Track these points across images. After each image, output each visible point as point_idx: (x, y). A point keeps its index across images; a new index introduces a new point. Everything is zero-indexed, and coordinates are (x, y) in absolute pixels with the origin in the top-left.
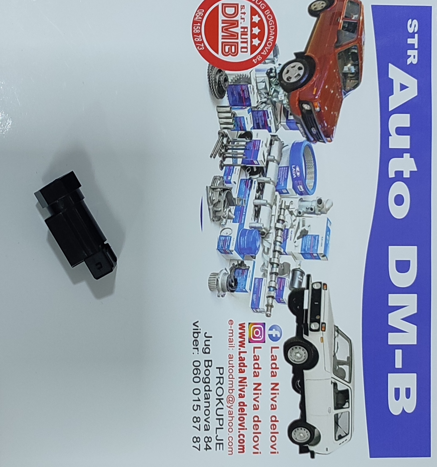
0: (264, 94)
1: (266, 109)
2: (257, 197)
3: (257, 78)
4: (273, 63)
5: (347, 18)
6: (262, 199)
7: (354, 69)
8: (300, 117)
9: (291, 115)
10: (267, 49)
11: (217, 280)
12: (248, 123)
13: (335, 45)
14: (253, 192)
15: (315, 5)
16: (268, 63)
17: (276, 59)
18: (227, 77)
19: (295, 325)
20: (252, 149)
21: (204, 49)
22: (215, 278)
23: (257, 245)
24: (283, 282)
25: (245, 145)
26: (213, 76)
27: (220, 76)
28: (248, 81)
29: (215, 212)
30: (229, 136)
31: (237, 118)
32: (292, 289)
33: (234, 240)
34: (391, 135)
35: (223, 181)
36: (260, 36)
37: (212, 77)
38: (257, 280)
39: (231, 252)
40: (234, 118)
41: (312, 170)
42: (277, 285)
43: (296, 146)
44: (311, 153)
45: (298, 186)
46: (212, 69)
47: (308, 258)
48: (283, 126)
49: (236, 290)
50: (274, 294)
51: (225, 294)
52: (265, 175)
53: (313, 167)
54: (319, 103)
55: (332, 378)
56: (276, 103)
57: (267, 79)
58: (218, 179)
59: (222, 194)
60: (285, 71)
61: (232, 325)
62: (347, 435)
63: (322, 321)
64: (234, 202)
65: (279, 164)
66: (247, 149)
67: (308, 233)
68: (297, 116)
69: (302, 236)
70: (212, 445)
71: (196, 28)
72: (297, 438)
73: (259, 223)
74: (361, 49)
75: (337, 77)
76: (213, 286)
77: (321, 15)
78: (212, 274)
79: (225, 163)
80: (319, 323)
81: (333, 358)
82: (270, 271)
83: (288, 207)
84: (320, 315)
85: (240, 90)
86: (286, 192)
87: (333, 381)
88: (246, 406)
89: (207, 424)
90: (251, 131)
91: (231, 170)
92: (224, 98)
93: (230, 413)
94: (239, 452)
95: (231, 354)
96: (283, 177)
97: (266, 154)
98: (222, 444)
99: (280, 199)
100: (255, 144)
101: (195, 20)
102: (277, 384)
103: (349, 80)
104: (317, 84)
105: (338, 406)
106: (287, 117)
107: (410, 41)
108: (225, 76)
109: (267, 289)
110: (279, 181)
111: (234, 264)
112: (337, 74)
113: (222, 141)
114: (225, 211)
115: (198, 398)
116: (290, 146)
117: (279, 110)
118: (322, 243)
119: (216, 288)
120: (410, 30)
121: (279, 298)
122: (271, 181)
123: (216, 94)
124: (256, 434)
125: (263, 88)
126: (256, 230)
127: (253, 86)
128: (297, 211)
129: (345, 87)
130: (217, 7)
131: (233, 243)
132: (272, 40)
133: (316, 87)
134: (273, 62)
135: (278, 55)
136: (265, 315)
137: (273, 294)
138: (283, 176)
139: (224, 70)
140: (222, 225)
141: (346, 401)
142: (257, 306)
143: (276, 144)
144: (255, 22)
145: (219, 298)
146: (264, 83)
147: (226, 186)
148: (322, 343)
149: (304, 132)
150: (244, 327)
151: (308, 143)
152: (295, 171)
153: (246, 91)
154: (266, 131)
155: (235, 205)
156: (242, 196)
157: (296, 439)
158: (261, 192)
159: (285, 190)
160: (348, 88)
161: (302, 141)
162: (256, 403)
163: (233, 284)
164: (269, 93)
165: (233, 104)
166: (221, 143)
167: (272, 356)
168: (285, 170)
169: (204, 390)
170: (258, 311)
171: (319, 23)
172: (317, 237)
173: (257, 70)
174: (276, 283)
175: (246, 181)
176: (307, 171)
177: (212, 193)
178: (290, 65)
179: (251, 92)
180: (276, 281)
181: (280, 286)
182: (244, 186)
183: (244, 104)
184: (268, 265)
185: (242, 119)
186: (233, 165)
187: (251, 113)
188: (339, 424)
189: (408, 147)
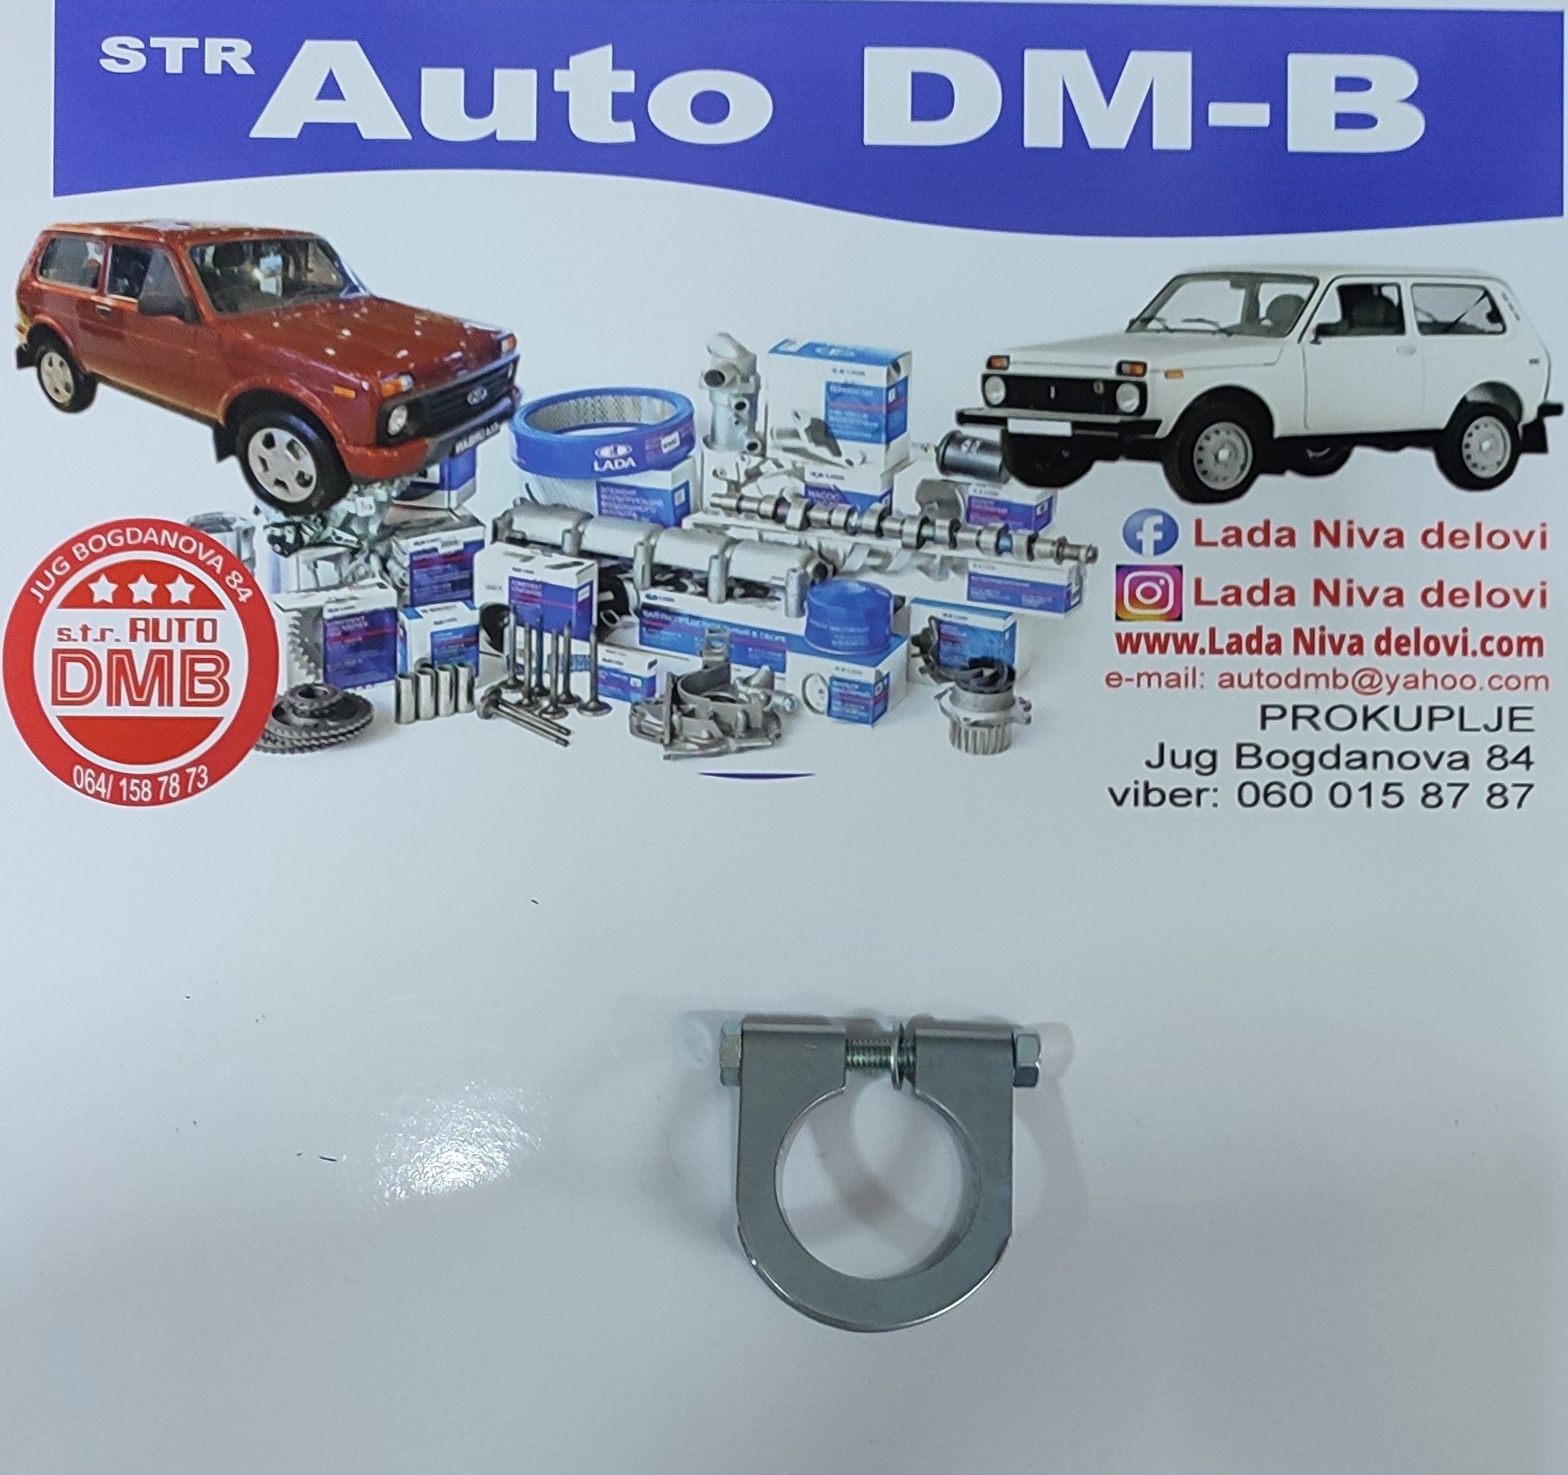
0: (354, 564)
1: (407, 557)
2: (700, 589)
3: (302, 587)
4: (250, 532)
5: (99, 282)
6: (707, 573)
7: (272, 254)
8: (431, 443)
9: (425, 475)
11: (976, 724)
12: (454, 620)
13: (191, 323)
14: (684, 602)
15: (57, 391)
16: (253, 552)
17: (239, 524)
18: (298, 688)
19: (1123, 466)
20: (538, 607)
21: (204, 767)
22: (967, 733)
23: (858, 592)
24: (983, 505)
25: (528, 629)
26: (296, 735)
27: (295, 712)
28: (310, 617)
29: (750, 730)
30: (496, 683)
31: (437, 654)
32: (1005, 473)
33: (843, 670)
35: (648, 702)
36: (162, 575)
37: (299, 740)
38: (974, 592)
39: (880, 678)
40: (436, 667)
41: (609, 403)
42: (992, 524)
43: (531, 457)
44: (553, 408)
46: (273, 738)
47: (901, 418)
48: (462, 499)
49: (1010, 662)
50: (1021, 535)
51: (1021, 698)
52: (629, 563)
53: (598, 397)
54: (384, 376)
55: (1300, 339)
56: (387, 523)
57: (303, 555)
58: (639, 721)
59: (691, 706)
60: (277, 492)
61: (1125, 677)
62: (1487, 293)
63: (1111, 374)
64: (715, 668)
65: (589, 517)
66: (541, 624)
67: (820, 421)
68: (430, 452)
69: (830, 441)
70: (1514, 744)
71: (134, 794)
72: (1499, 458)
73: (787, 583)
74: (203, 235)
75: (298, 315)
76: (992, 739)
77: (89, 367)
78: (953, 743)
79: (586, 697)
80: (1118, 383)
81: (1234, 336)
82: (947, 546)
83: (733, 486)
84: (1089, 382)
85: (343, 643)
86: (682, 491)
87: (1313, 337)
88: (1388, 631)
89: (1445, 760)
90: (481, 608)
91: (609, 677)
92: (369, 699)
93: (1413, 683)
94: (1541, 653)
95: (1220, 680)
96: (633, 501)
97: (558, 559)
98: (1512, 710)
99: (706, 512)
100: (524, 594)
101: (108, 797)
102: (1320, 527)
103: (306, 276)
104: (319, 386)
105: (1390, 319)
106: (433, 487)
108: (297, 695)
109: (1006, 557)
110: (648, 514)
111: (922, 670)
112: (289, 317)
113: (514, 707)
114: (745, 699)
115: (1361, 790)
116: (529, 477)
117: (407, 515)
118: (854, 373)
119: (1001, 729)
121: (1033, 518)
122: (646, 543)
123: (358, 725)
124: (1482, 596)
125: (335, 568)
126: (808, 594)
127: (328, 602)
128: (746, 456)
129: (331, 289)
130: (64, 720)
132: (176, 535)
133: (332, 389)
134: (248, 533)
135: (227, 516)
136: (1089, 567)
137: (1020, 538)
138: (630, 503)
139: (276, 697)
140: (792, 706)
141: (1376, 297)
142: (1061, 592)
143: (525, 524)
144: (115, 594)
145: (1032, 721)
146: (320, 563)
147: (663, 693)
148: (1186, 374)
149: (483, 431)
150: (1129, 636)
151: (517, 416)
152: (612, 461)
153: (345, 624)
154: (478, 558)
155: (723, 664)
157: (1499, 464)
158: (682, 577)
159: (676, 494)
160: (334, 277)
161: (513, 436)
162: (1381, 596)
163: (988, 672)
164: (350, 548)
165: (388, 667)
166: (521, 711)
167: (1225, 541)
168: (608, 493)
169: (1334, 770)
170: (1078, 587)
171: (118, 375)
172: (832, 388)
173: (277, 589)
174: (986, 527)
175: (648, 626)
176: (611, 421)
177: (687, 741)
178: (259, 474)
179: (347, 608)
180: (979, 528)
181: (996, 514)
182: (663, 632)
183: (387, 631)
184: (927, 555)
185: (439, 640)
186: (593, 669)
187: (419, 609)
188: (1452, 319)
189: (532, 74)
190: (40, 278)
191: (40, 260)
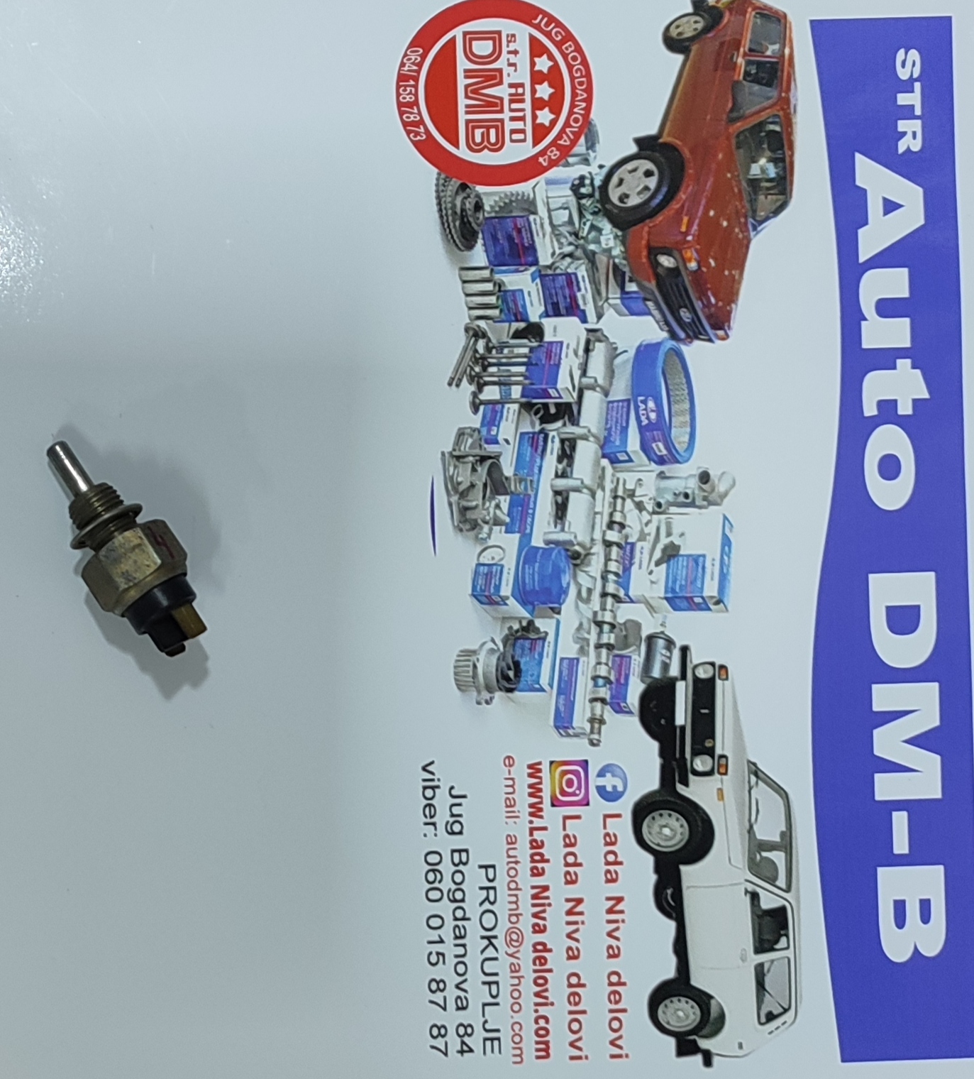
0: (568, 235)
1: (574, 271)
2: (560, 473)
3: (550, 200)
4: (587, 163)
5: (753, 53)
6: (571, 477)
8: (652, 285)
9: (631, 280)
10: (571, 132)
11: (475, 667)
12: (532, 305)
13: (728, 117)
14: (550, 462)
15: (678, 27)
16: (573, 165)
17: (592, 154)
18: (481, 200)
19: (657, 762)
20: (543, 362)
21: (424, 137)
22: (469, 660)
23: (563, 582)
24: (626, 666)
25: (528, 355)
26: (449, 199)
27: (465, 198)
28: (530, 206)
29: (464, 510)
30: (490, 334)
31: (508, 294)
32: (649, 681)
33: (509, 573)
34: (865, 319)
35: (480, 439)
36: (554, 104)
37: (445, 202)
38: (565, 663)
39: (504, 600)
40: (499, 294)
41: (685, 405)
42: (613, 672)
43: (646, 353)
44: (680, 367)
45: (653, 443)
46: (446, 184)
47: (682, 607)
48: (614, 307)
49: (519, 688)
50: (606, 693)
51: (494, 697)
52: (576, 422)
53: (688, 397)
54: (697, 251)
55: (748, 881)
56: (597, 256)
57: (572, 200)
58: (468, 434)
59: (479, 469)
60: (615, 180)
61: (512, 769)
62: (786, 1011)
63: (718, 751)
64: (506, 485)
65: (606, 394)
66: (532, 364)
67: (679, 550)
68: (646, 284)
69: (666, 558)
70: (475, 1042)
71: (405, 90)
72: (672, 1023)
73: (566, 532)
74: (788, 123)
75: (736, 190)
76: (465, 679)
77: (694, 48)
78: (462, 651)
79: (483, 397)
80: (713, 757)
81: (748, 835)
82: (596, 642)
83: (631, 493)
84: (713, 737)
85: (513, 229)
86: (626, 458)
87: (749, 889)
89: (462, 994)
90: (541, 323)
91: (496, 412)
92: (475, 249)
93: (515, 969)
94: (538, 1057)
95: (512, 834)
96: (619, 425)
97: (577, 374)
98: (498, 1039)
99: (613, 475)
100: (551, 351)
101: (401, 72)
102: (619, 900)
103: (762, 194)
104: (688, 206)
105: (764, 943)
106: (622, 287)
107: (903, 99)
108: (477, 199)
109: (591, 683)
110: (610, 434)
111: (510, 628)
112: (734, 183)
113: (473, 348)
114: (486, 507)
115: (440, 936)
116: (632, 353)
117: (602, 270)
118: (713, 573)
119: (472, 684)
120: (903, 74)
121: (618, 701)
122: (590, 434)
123: (457, 241)
124: (576, 1015)
125: (565, 222)
126: (560, 547)
127: (540, 217)
128: (652, 501)
129: (754, 211)
130: (453, 40)
131: (508, 580)
132: (582, 112)
133: (686, 215)
134: (586, 161)
135: (597, 145)
136: (586, 741)
137: (604, 692)
138: (617, 422)
139: (475, 185)
140: (482, 539)
141: (780, 933)
142: (568, 722)
143: (599, 350)
144: (540, 72)
145: (479, 706)
146: (567, 212)
147: (488, 450)
148: (721, 803)
149: (662, 320)
150: (540, 771)
151: (674, 343)
152: (646, 409)
153: (526, 230)
154: (575, 320)
155: (509, 492)
156: (525, 471)
157: (668, 1023)
158: (568, 460)
159: (624, 454)
160: (762, 214)
161: (659, 340)
162: (573, 944)
163: (511, 674)
164: (578, 232)
165: (498, 261)
166: (471, 353)
167: (607, 835)
168: (623, 407)
169: (452, 917)
170: (572, 734)
171: (690, 67)
172: (701, 559)
173: (549, 182)
174: (610, 668)
175: (533, 438)
176: (673, 407)
177: (455, 467)
178: (626, 169)
179: (537, 231)
180: (610, 664)
181: (620, 675)
182: (529, 448)
183: (523, 261)
184: (590, 628)
185: (518, 294)
186: (501, 401)
187: (538, 280)
188: (767, 987)
189: (907, 344)
190: (753, 13)
191: (766, 12)
